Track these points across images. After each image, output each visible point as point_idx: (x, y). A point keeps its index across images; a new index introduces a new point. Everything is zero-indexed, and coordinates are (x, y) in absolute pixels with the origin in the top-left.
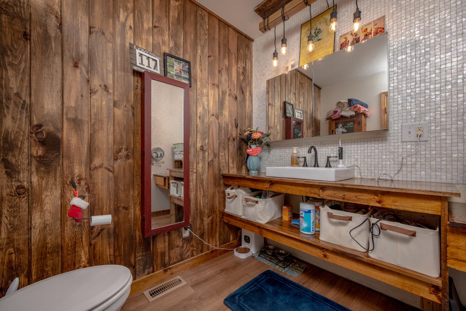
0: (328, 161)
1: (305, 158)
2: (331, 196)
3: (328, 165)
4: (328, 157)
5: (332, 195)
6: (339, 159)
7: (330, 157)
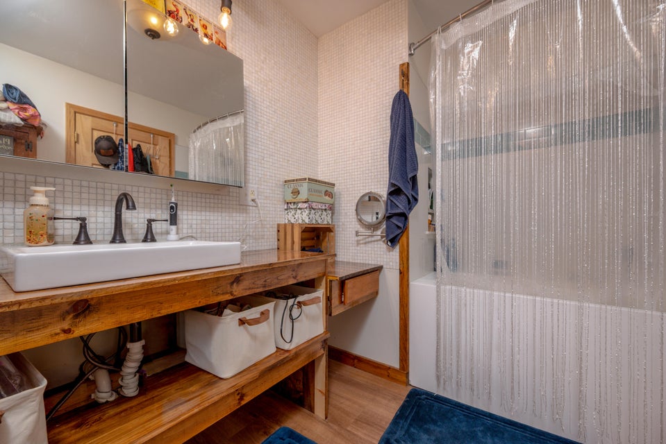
0: (149, 228)
1: (83, 220)
2: (250, 288)
3: (149, 237)
4: (150, 221)
5: (251, 286)
6: (171, 224)
7: (154, 220)
